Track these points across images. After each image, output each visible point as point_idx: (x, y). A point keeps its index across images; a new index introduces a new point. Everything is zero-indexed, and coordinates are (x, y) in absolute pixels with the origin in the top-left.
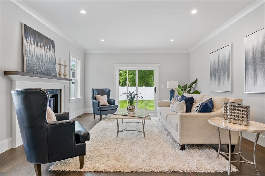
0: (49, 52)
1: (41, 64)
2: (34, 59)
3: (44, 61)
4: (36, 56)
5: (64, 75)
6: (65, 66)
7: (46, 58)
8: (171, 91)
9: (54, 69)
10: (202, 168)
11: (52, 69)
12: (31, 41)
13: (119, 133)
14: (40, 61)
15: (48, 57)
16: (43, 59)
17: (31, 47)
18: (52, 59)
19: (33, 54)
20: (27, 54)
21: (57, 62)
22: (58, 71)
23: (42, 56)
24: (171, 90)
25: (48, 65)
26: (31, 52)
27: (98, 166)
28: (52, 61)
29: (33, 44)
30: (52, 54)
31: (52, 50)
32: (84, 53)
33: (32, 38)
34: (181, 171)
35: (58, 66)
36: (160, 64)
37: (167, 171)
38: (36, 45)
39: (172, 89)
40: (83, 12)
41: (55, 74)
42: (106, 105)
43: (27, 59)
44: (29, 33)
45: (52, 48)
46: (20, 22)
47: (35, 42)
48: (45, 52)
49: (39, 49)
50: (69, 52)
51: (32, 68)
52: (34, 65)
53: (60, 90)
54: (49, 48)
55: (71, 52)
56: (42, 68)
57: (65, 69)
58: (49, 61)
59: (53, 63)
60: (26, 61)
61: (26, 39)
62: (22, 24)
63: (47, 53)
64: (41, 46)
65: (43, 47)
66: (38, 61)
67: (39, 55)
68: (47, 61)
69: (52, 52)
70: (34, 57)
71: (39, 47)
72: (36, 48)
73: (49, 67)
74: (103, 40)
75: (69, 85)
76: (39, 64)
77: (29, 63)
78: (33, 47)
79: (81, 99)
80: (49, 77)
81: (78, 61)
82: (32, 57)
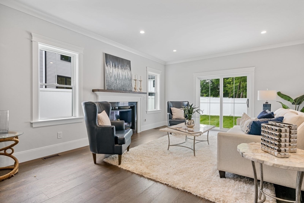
0: (125, 71)
1: (118, 82)
2: (112, 78)
3: (120, 79)
4: (114, 76)
5: (140, 89)
6: (141, 81)
7: (122, 76)
8: (264, 105)
9: (129, 84)
10: (220, 200)
11: (127, 85)
12: (110, 65)
13: (170, 147)
14: (118, 80)
15: (125, 75)
16: (120, 77)
17: (110, 69)
18: (128, 76)
19: (112, 75)
20: (107, 76)
21: (133, 78)
22: (133, 86)
23: (119, 75)
24: (265, 103)
25: (124, 82)
26: (110, 73)
27: (130, 166)
28: (128, 78)
29: (112, 67)
30: (128, 73)
31: (128, 69)
32: (165, 65)
33: (111, 63)
34: (194, 194)
35: (133, 82)
36: (255, 67)
37: (181, 188)
38: (114, 67)
39: (267, 103)
40: (142, 32)
41: (130, 89)
42: (181, 119)
43: (107, 79)
44: (108, 59)
45: (128, 67)
46: (103, 52)
47: (114, 65)
48: (122, 71)
49: (116, 70)
50: (147, 68)
51: (111, 86)
52: (112, 83)
53: (137, 102)
54: (125, 67)
55: (148, 68)
56: (118, 85)
57: (141, 83)
58: (125, 78)
59: (129, 80)
60: (106, 81)
61: (107, 64)
62: (104, 53)
63: (124, 72)
64: (118, 67)
65: (120, 68)
66: (116, 80)
67: (117, 74)
68: (123, 78)
69: (128, 70)
70: (112, 77)
71: (117, 68)
72: (114, 70)
73: (125, 83)
74: (175, 51)
75: (146, 98)
76: (116, 82)
77: (108, 82)
78: (112, 69)
79: (160, 112)
80: (124, 92)
81: (157, 74)
82: (111, 77)
